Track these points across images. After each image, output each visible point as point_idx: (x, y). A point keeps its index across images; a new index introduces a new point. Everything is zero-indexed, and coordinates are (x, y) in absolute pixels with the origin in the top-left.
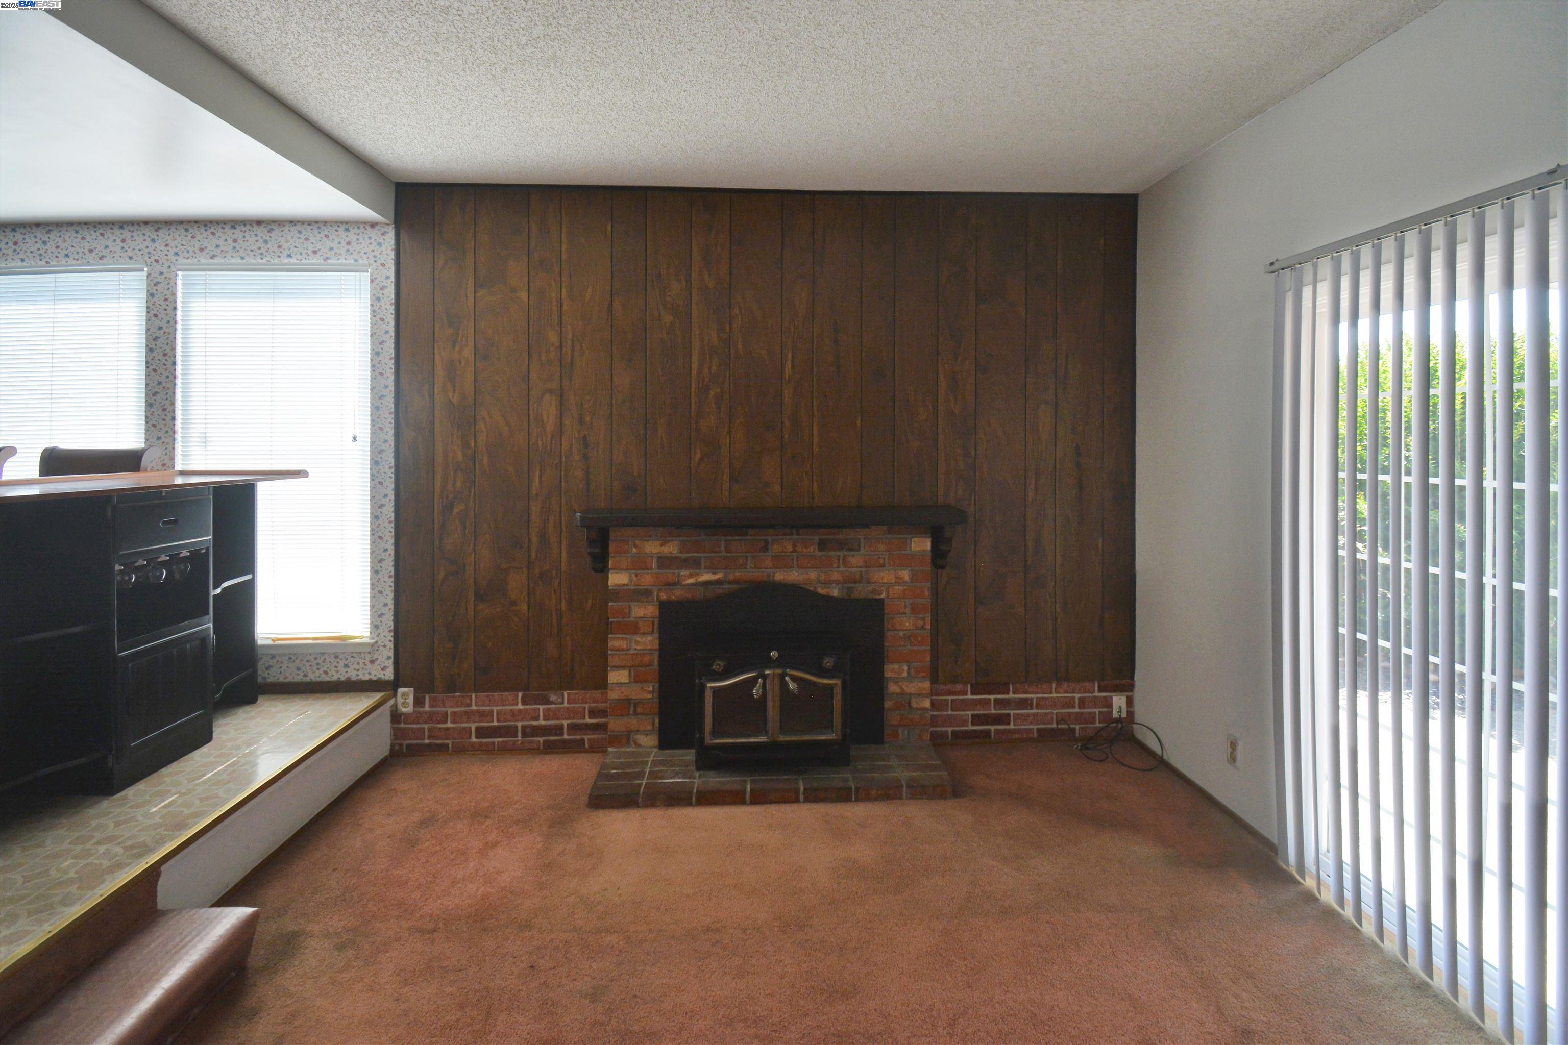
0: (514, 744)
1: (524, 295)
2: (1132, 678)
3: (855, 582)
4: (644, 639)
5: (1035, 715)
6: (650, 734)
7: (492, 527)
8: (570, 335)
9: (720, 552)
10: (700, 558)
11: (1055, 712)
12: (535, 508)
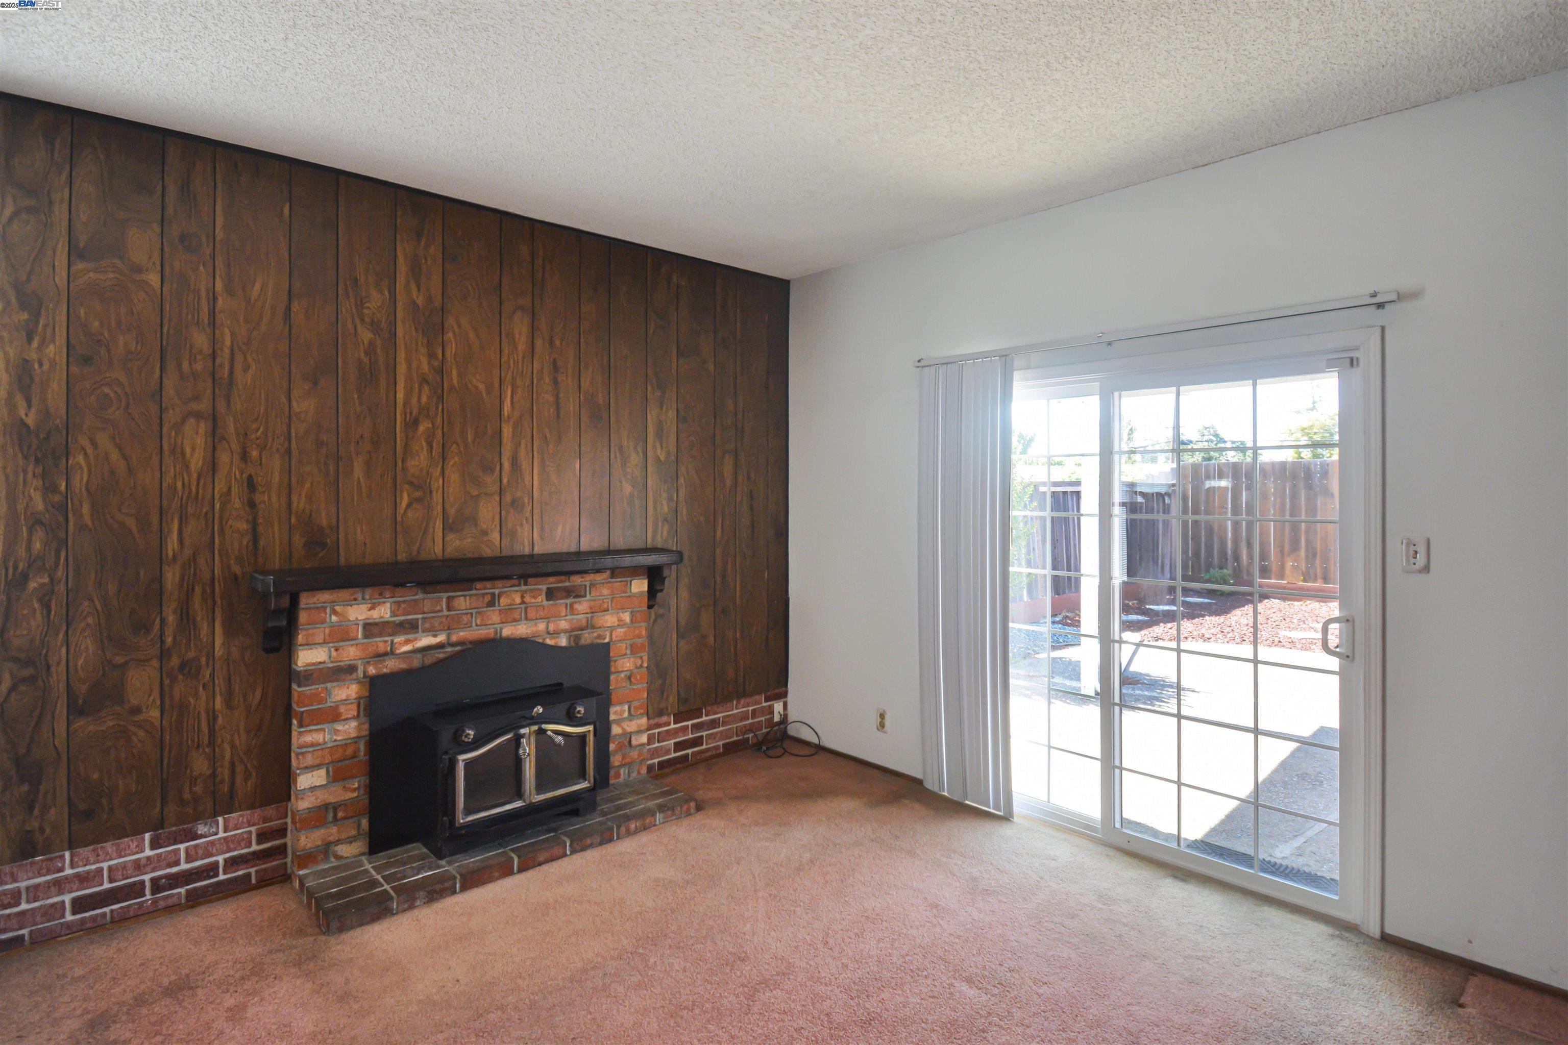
0: (139, 908)
1: (154, 279)
2: (786, 686)
3: (582, 630)
4: (347, 727)
5: (721, 732)
6: (355, 841)
7: (99, 607)
8: (228, 343)
9: (441, 611)
10: (417, 619)
11: (735, 726)
12: (171, 576)
